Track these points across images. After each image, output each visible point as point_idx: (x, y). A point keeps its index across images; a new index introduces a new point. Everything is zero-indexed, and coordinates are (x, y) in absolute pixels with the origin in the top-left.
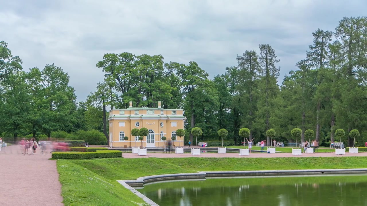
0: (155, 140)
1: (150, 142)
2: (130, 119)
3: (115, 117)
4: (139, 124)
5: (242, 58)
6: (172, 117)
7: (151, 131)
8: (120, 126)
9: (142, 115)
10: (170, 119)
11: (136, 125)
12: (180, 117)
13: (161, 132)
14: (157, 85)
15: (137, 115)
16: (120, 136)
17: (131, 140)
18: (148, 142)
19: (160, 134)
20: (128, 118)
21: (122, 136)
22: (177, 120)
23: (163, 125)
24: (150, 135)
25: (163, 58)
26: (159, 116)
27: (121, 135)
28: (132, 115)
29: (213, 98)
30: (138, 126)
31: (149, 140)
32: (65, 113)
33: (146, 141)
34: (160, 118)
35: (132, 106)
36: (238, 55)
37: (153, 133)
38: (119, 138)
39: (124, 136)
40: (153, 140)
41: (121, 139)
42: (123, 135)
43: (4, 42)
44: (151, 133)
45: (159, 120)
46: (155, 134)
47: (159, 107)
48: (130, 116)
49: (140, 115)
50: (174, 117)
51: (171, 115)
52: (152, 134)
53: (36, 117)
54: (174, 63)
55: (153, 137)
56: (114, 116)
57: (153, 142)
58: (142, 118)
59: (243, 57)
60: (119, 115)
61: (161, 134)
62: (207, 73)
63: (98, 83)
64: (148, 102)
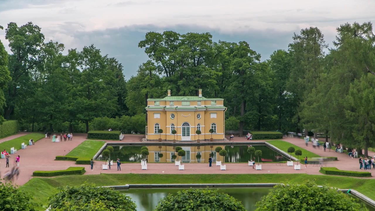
0: (191, 134)
1: (186, 135)
2: (166, 110)
3: (149, 108)
4: (174, 116)
5: (299, 37)
6: (212, 108)
7: (187, 123)
8: (155, 117)
9: (177, 107)
10: (209, 110)
11: (171, 117)
12: (220, 107)
13: (199, 125)
14: (200, 70)
15: (172, 107)
16: (155, 129)
17: (166, 133)
18: (183, 135)
19: (197, 126)
20: (162, 109)
21: (157, 129)
22: (216, 111)
23: (200, 117)
24: (186, 128)
25: (211, 36)
26: (195, 107)
27: (156, 127)
28: (168, 106)
29: (264, 83)
30: (173, 119)
31: (185, 134)
32: (102, 102)
33: (181, 134)
34: (196, 110)
35: (170, 95)
36: (294, 33)
37: (189, 125)
38: (155, 131)
39: (160, 128)
40: (189, 133)
41: (156, 132)
42: (158, 127)
43: (37, 26)
44: (187, 125)
45: (195, 112)
46: (191, 127)
47: (200, 95)
48: (166, 107)
49: (175, 106)
50: (213, 108)
51: (210, 106)
52: (188, 127)
53: (70, 107)
54: (223, 42)
55: (189, 130)
56: (149, 106)
57: (189, 135)
58: (177, 110)
59: (300, 35)
60: (153, 106)
61: (199, 126)
62: (259, 54)
63: (140, 66)
64: (190, 89)
